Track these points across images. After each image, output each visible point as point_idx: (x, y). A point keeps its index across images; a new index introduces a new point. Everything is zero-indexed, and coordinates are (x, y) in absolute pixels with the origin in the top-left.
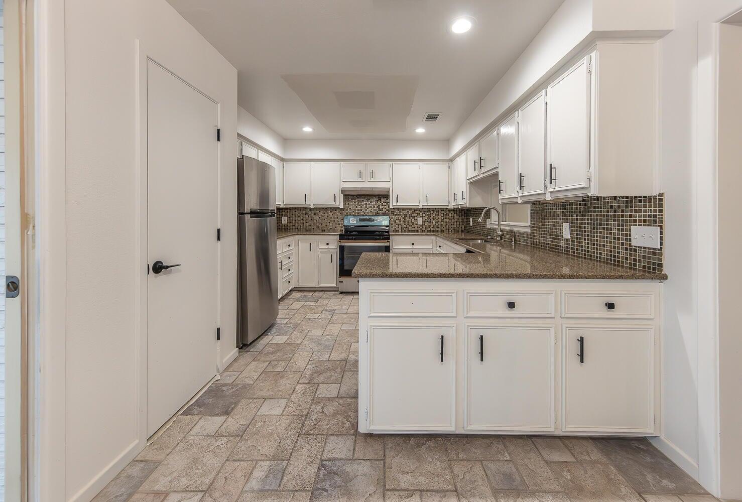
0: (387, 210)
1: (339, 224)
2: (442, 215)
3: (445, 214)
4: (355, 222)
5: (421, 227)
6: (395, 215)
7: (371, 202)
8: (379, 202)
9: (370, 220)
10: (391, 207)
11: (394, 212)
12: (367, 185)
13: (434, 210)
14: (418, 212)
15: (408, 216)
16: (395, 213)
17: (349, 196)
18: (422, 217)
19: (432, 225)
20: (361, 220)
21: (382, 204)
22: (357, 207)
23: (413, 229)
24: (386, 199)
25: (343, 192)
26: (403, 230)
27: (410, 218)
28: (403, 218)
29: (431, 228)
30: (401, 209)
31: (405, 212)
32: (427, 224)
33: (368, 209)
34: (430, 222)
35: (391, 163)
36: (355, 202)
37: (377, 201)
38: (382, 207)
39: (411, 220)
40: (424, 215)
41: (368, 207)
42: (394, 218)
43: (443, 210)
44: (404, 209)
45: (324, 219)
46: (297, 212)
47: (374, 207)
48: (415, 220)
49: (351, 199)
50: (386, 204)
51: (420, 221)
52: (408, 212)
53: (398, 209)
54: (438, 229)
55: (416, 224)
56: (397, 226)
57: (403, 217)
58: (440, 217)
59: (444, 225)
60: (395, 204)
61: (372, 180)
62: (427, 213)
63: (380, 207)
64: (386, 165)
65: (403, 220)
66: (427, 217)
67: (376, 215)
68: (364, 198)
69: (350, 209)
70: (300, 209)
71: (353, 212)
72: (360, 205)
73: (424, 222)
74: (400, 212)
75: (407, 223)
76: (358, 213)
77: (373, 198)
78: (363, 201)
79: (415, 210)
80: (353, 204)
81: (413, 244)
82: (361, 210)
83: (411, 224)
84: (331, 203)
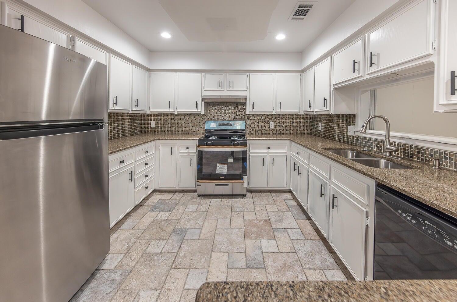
0: (243, 116)
1: (201, 128)
2: (291, 120)
3: (294, 119)
4: (215, 126)
5: (273, 131)
6: (250, 120)
7: (229, 109)
8: (236, 109)
9: (228, 125)
10: (248, 113)
11: (249, 117)
12: (226, 93)
13: (284, 115)
14: (270, 117)
15: (262, 120)
16: (250, 119)
17: (210, 103)
18: (274, 121)
19: (282, 128)
20: (220, 125)
21: (239, 110)
22: (217, 113)
23: (266, 132)
24: (242, 106)
25: (203, 99)
26: (257, 133)
27: (263, 123)
28: (257, 123)
29: (281, 131)
30: (255, 114)
31: (259, 117)
32: (278, 128)
33: (226, 114)
34: (281, 126)
35: (248, 74)
36: (215, 109)
37: (235, 108)
38: (239, 113)
39: (264, 124)
40: (275, 120)
41: (226, 113)
42: (250, 122)
43: (292, 115)
44: (258, 115)
45: (189, 124)
46: (165, 117)
47: (232, 113)
48: (267, 124)
49: (212, 106)
50: (242, 110)
51: (272, 125)
52: (262, 117)
53: (253, 115)
54: (287, 132)
55: (268, 128)
56: (252, 129)
57: (257, 121)
58: (289, 121)
59: (292, 128)
60: (251, 110)
61: (231, 89)
62: (278, 119)
63: (238, 113)
64: (244, 76)
65: (257, 124)
66: (278, 121)
67: (233, 120)
68: (224, 105)
69: (211, 114)
70: (167, 115)
71: (214, 117)
72: (219, 112)
73: (275, 126)
74: (255, 117)
75: (260, 127)
76: (218, 118)
77: (231, 105)
78: (222, 108)
79: (268, 115)
80: (214, 111)
81: (269, 148)
82: (221, 116)
83: (264, 128)
84: (193, 110)
